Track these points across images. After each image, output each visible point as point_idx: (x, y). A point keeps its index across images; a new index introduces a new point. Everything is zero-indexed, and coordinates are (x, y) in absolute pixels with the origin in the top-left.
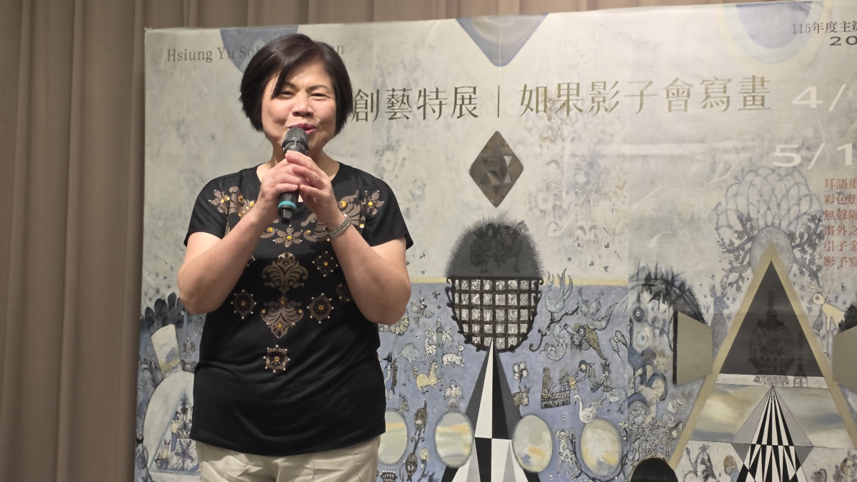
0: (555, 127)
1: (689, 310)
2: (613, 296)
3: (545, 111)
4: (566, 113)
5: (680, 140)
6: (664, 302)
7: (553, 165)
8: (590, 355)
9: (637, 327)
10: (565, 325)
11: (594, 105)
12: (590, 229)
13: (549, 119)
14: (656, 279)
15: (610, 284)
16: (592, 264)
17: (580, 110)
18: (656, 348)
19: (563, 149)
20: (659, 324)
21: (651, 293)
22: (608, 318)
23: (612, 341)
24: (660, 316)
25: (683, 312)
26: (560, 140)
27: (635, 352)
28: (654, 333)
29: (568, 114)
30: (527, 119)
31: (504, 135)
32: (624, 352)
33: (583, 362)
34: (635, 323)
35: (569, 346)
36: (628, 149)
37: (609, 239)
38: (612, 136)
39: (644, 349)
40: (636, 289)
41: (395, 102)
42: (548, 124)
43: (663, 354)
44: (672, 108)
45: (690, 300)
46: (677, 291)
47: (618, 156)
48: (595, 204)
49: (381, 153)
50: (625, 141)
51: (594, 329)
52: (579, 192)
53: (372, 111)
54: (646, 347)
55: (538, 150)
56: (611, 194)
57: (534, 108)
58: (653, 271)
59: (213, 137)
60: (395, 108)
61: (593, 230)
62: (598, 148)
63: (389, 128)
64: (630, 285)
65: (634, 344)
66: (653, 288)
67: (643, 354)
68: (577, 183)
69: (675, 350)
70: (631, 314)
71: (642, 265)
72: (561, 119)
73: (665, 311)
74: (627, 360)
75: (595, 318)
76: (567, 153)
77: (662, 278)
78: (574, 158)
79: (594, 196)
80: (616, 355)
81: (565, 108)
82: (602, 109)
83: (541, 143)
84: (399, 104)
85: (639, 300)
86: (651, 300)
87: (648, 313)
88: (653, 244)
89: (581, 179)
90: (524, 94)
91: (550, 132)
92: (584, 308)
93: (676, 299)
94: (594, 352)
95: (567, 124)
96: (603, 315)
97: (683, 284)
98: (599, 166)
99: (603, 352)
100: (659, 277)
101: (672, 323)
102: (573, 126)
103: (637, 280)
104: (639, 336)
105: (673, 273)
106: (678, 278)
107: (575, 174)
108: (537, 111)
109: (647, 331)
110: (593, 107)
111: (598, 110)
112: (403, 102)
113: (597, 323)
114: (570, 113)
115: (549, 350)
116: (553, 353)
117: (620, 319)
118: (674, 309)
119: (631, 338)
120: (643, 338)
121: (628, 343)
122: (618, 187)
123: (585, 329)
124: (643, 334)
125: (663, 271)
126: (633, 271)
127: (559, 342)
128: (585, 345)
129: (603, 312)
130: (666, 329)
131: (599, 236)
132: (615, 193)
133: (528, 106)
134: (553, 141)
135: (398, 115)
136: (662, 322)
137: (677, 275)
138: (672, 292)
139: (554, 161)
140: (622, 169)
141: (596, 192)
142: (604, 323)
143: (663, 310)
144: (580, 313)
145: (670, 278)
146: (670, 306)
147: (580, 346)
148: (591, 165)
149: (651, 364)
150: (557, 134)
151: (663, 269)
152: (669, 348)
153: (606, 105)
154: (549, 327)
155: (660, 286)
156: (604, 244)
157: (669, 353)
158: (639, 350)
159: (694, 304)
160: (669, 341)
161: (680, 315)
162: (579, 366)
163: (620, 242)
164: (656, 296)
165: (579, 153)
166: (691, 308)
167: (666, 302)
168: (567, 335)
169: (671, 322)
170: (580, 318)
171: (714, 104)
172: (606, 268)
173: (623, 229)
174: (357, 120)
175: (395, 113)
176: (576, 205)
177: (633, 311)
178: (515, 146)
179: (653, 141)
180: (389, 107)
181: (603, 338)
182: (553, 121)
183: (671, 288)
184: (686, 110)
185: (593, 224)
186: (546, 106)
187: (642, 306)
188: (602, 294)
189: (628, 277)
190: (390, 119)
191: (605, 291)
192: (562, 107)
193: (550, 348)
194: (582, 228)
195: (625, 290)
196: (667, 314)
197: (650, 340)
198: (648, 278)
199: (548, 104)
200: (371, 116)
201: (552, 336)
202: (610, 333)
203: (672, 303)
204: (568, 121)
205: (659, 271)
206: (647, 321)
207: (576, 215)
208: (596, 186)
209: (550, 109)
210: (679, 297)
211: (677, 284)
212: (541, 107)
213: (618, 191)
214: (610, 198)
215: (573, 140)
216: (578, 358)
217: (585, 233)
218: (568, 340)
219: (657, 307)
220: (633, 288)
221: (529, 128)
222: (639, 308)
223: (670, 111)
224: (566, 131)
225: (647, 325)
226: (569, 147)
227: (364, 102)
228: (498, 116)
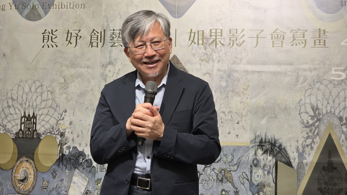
0: (209, 53)
1: (284, 160)
2: (241, 151)
3: (203, 44)
4: (215, 46)
5: (279, 63)
6: (270, 156)
7: (207, 75)
8: (227, 186)
9: (254, 170)
10: (214, 169)
11: (230, 42)
12: (229, 113)
13: (205, 49)
14: (265, 142)
15: (239, 145)
16: (229, 133)
17: (223, 45)
18: (265, 182)
19: (213, 66)
20: (267, 168)
21: (263, 150)
22: (238, 164)
23: (240, 178)
24: (268, 163)
25: (280, 161)
26: (211, 61)
27: (254, 184)
28: (264, 173)
29: (216, 47)
30: (193, 49)
31: (179, 57)
32: (247, 184)
33: (223, 190)
34: (253, 167)
35: (216, 181)
36: (250, 68)
37: (239, 119)
38: (241, 60)
39: (258, 182)
40: (254, 147)
41: (114, 36)
42: (205, 51)
43: (269, 185)
44: (275, 45)
45: (285, 154)
46: (278, 149)
47: (244, 71)
48: (232, 98)
49: (106, 66)
50: (249, 63)
51: (230, 171)
52: (222, 91)
53: (101, 42)
54: (260, 181)
55: (199, 66)
56: (240, 93)
57: (197, 42)
58: (264, 137)
59: (4, 55)
60: (114, 40)
61: (230, 114)
62: (233, 66)
63: (110, 52)
64: (251, 146)
65: (253, 179)
66: (264, 147)
67: (258, 185)
68: (221, 86)
69: (276, 183)
70: (252, 162)
71: (258, 134)
72: (212, 49)
73: (271, 160)
74: (248, 189)
75: (230, 164)
76: (215, 68)
77: (269, 142)
78: (220, 72)
79: (230, 94)
80: (243, 186)
81: (214, 43)
82: (235, 44)
83: (200, 62)
84: (117, 38)
85: (256, 154)
86: (263, 154)
87: (261, 161)
88: (264, 122)
89: (224, 84)
90: (191, 34)
91: (205, 56)
92: (225, 159)
93: (277, 154)
94: (230, 184)
95: (215, 52)
96: (235, 163)
97: (280, 145)
98: (234, 77)
99: (235, 184)
100: (267, 141)
101: (275, 167)
102: (219, 53)
103: (255, 143)
104: (256, 175)
105: (275, 139)
106: (278, 142)
107: (220, 81)
108: (198, 44)
109: (260, 172)
110: (230, 43)
111: (233, 45)
112: (119, 37)
113: (231, 167)
114: (217, 46)
115: (204, 183)
116: (206, 185)
117: (245, 165)
118: (275, 159)
119: (251, 176)
120: (258, 176)
121: (250, 179)
122: (244, 89)
123: (224, 171)
124: (258, 174)
125: (270, 138)
126: (252, 137)
127: (209, 178)
128: (225, 180)
129: (235, 161)
130: (271, 171)
131: (234, 117)
132: (243, 92)
133: (193, 41)
134: (208, 62)
135: (116, 44)
136: (268, 167)
137: (277, 140)
138: (275, 150)
139: (208, 73)
140: (246, 79)
141: (232, 92)
142: (236, 167)
143: (270, 160)
144: (222, 162)
145: (273, 142)
146: (273, 158)
147: (222, 181)
148: (229, 76)
149: (263, 191)
150: (210, 58)
151: (269, 136)
152: (273, 182)
153: (238, 42)
154: (204, 170)
155: (268, 146)
156: (236, 122)
157: (273, 185)
158: (256, 183)
159: (287, 157)
160: (273, 178)
161: (279, 163)
162: (221, 193)
163: (245, 121)
164: (265, 152)
165: (222, 69)
166: (285, 159)
167: (271, 156)
168: (214, 174)
169: (274, 167)
170: (222, 165)
171: (298, 44)
172: (237, 136)
173: (247, 113)
174: (92, 47)
175: (115, 43)
176: (220, 99)
177: (252, 160)
178: (185, 64)
179: (264, 63)
180: (111, 40)
181: (235, 176)
182: (207, 50)
183: (274, 147)
184: (282, 46)
185: (230, 110)
186: (203, 41)
187: (257, 158)
188: (234, 150)
189: (249, 141)
190: (111, 46)
191: (236, 149)
192: (212, 42)
193: (204, 182)
194: (224, 112)
195: (248, 147)
196: (272, 163)
197: (262, 177)
198: (261, 142)
199: (204, 40)
200: (100, 44)
201: (205, 175)
202: (239, 173)
203: (274, 156)
204: (216, 51)
205: (267, 138)
206: (260, 166)
207: (221, 105)
208: (232, 88)
209: (205, 43)
210: (278, 152)
211: (277, 145)
212: (201, 42)
213: (245, 91)
214: (240, 95)
215: (219, 61)
216: (221, 188)
217: (226, 116)
218: (215, 177)
219: (266, 158)
220: (252, 147)
221: (193, 54)
222: (256, 159)
223: (273, 47)
224: (215, 56)
225: (260, 169)
226: (216, 66)
227: (96, 36)
228: (175, 46)
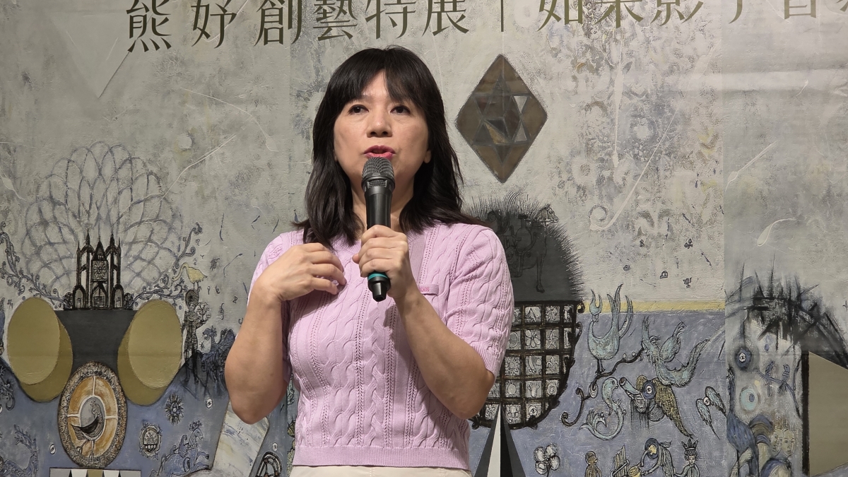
0: (597, 46)
1: (826, 349)
2: (701, 328)
3: (580, 21)
4: (614, 24)
5: (806, 65)
6: (785, 337)
7: (596, 109)
8: (663, 429)
9: (741, 379)
10: (622, 380)
11: (660, 9)
12: (660, 216)
13: (588, 34)
14: (771, 298)
15: (695, 308)
16: (664, 275)
17: (638, 18)
18: (773, 414)
19: (612, 82)
20: (778, 375)
21: (763, 321)
22: (693, 365)
23: (700, 405)
24: (779, 360)
25: (817, 353)
26: (606, 67)
27: (739, 422)
28: (769, 389)
29: (618, 25)
30: (551, 35)
31: (513, 61)
32: (720, 422)
33: (652, 441)
34: (738, 372)
35: (629, 415)
36: (718, 82)
37: (692, 233)
38: (692, 59)
39: (752, 416)
40: (739, 315)
41: (328, 10)
42: (586, 41)
43: (785, 424)
44: (792, 11)
45: (829, 332)
46: (807, 317)
47: (703, 93)
48: (668, 173)
49: (306, 95)
50: (715, 67)
51: (669, 386)
52: (641, 154)
53: (290, 27)
54: (757, 412)
55: (570, 84)
56: (693, 157)
57: (562, 16)
58: (765, 284)
59: (26, 78)
60: (329, 20)
61: (665, 218)
62: (670, 80)
63: (319, 54)
64: (728, 310)
65: (737, 408)
66: (766, 313)
67: (751, 425)
68: (637, 140)
69: (805, 418)
70: (732, 358)
71: (747, 274)
72: (606, 33)
73: (788, 351)
74: (724, 435)
75: (670, 365)
76: (618, 89)
77: (781, 297)
78: (630, 98)
79: (664, 160)
80: (708, 428)
81: (614, 15)
82: (675, 15)
83: (575, 73)
84: (335, 14)
85: (743, 334)
86: (764, 333)
87: (759, 355)
88: (764, 239)
89: (643, 132)
91: (589, 55)
92: (653, 350)
93: (805, 332)
95: (616, 41)
96: (684, 360)
97: (816, 306)
98: (672, 111)
99: (685, 423)
100: (776, 294)
101: (800, 369)
102: (626, 44)
103: (740, 301)
104: (746, 394)
105: (799, 288)
106: (808, 295)
107: (632, 126)
108: (567, 21)
109: (758, 386)
110: (659, 12)
111: (668, 17)
112: (341, 10)
113: (674, 374)
114: (622, 23)
115: (594, 422)
116: (601, 427)
117: (712, 366)
118: (802, 348)
119: (732, 399)
120: (751, 397)
121: (727, 407)
122: (703, 145)
123: (654, 385)
124: (751, 391)
125: (783, 284)
126: (733, 285)
127: (611, 408)
128: (655, 412)
129: (684, 356)
130: (790, 382)
131: (676, 227)
132: (700, 153)
133: (551, 13)
134: (596, 71)
135: (334, 32)
136: (782, 370)
137: (806, 291)
138: (799, 319)
139: (597, 103)
140: (710, 115)
141: (669, 155)
143: (785, 349)
144: (646, 359)
145: (794, 296)
146: (795, 343)
147: (646, 414)
148: (659, 108)
149: (767, 442)
150: (602, 58)
151: (782, 280)
152: (795, 413)
153: (682, 8)
154: (594, 383)
155: (778, 310)
156: (683, 241)
157: (796, 421)
158: (746, 419)
159: (835, 339)
160: (795, 401)
161: (812, 357)
163: (710, 238)
164: (772, 327)
165: (639, 89)
166: (831, 346)
167: (788, 337)
168: (624, 397)
169: (797, 370)
170: (646, 366)
172: (687, 282)
173: (715, 215)
174: (266, 42)
175: (330, 29)
176: (636, 177)
177: (732, 352)
178: (532, 80)
179: (761, 67)
180: (318, 20)
181: (685, 399)
182: (593, 36)
183: (797, 312)
184: (813, 14)
185: (665, 207)
186: (581, 12)
187: (749, 344)
188: (682, 324)
189: (724, 295)
190: (320, 39)
191: (686, 320)
192: (607, 14)
193: (597, 419)
194: (646, 215)
195: (720, 316)
196: (791, 357)
197: (763, 401)
198: (758, 297)
199: (584, 9)
200: (289, 34)
201: (599, 399)
202: (696, 391)
203: (798, 338)
204: (618, 37)
205: (775, 285)
206: (757, 369)
207: (637, 193)
208: (667, 144)
209: (587, 17)
210: (810, 326)
211: (806, 305)
212: (573, 14)
213: (705, 152)
214: (692, 163)
215: (628, 67)
216: (645, 435)
217: (652, 225)
218: (626, 405)
219: (774, 344)
220: (733, 314)
221: (554, 49)
222: (745, 348)
223: (787, 16)
224: (616, 52)
225: (757, 376)
226: (621, 80)
227: (277, 12)
228: (502, 30)
